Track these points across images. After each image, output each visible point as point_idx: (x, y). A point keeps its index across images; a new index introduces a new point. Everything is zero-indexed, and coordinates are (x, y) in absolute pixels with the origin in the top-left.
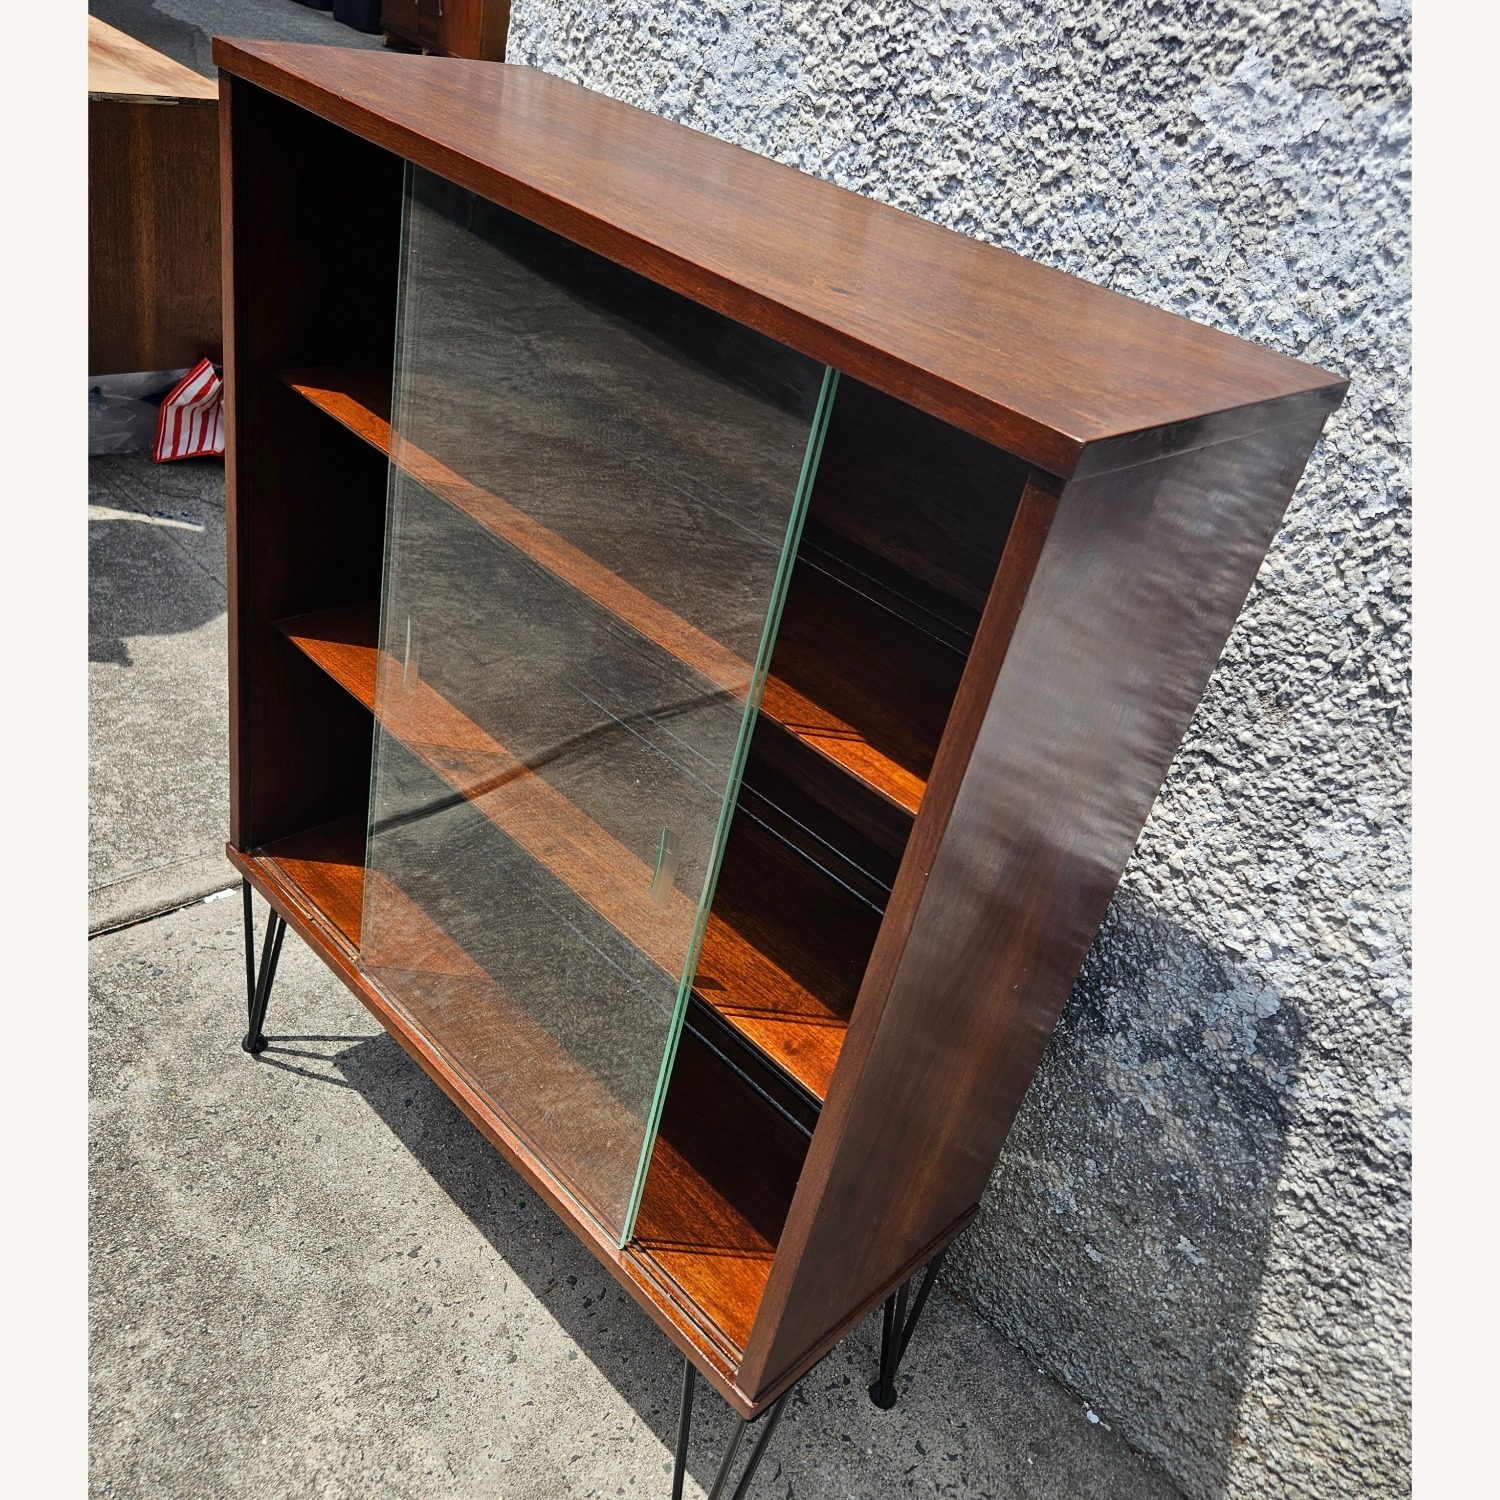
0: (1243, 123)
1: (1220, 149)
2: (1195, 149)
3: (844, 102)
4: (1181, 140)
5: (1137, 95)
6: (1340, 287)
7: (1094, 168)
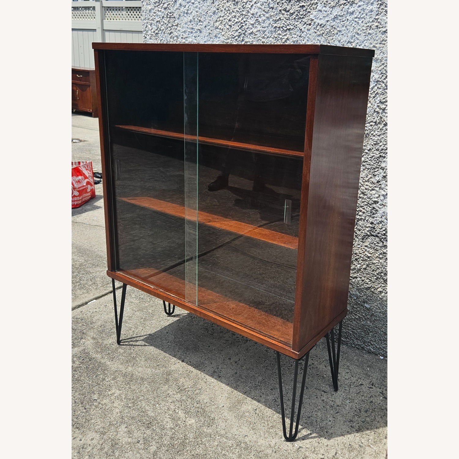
0: (322, 17)
1: (318, 24)
2: (313, 25)
3: (233, 40)
4: (310, 24)
5: (298, 19)
6: (351, 43)
7: (293, 36)
